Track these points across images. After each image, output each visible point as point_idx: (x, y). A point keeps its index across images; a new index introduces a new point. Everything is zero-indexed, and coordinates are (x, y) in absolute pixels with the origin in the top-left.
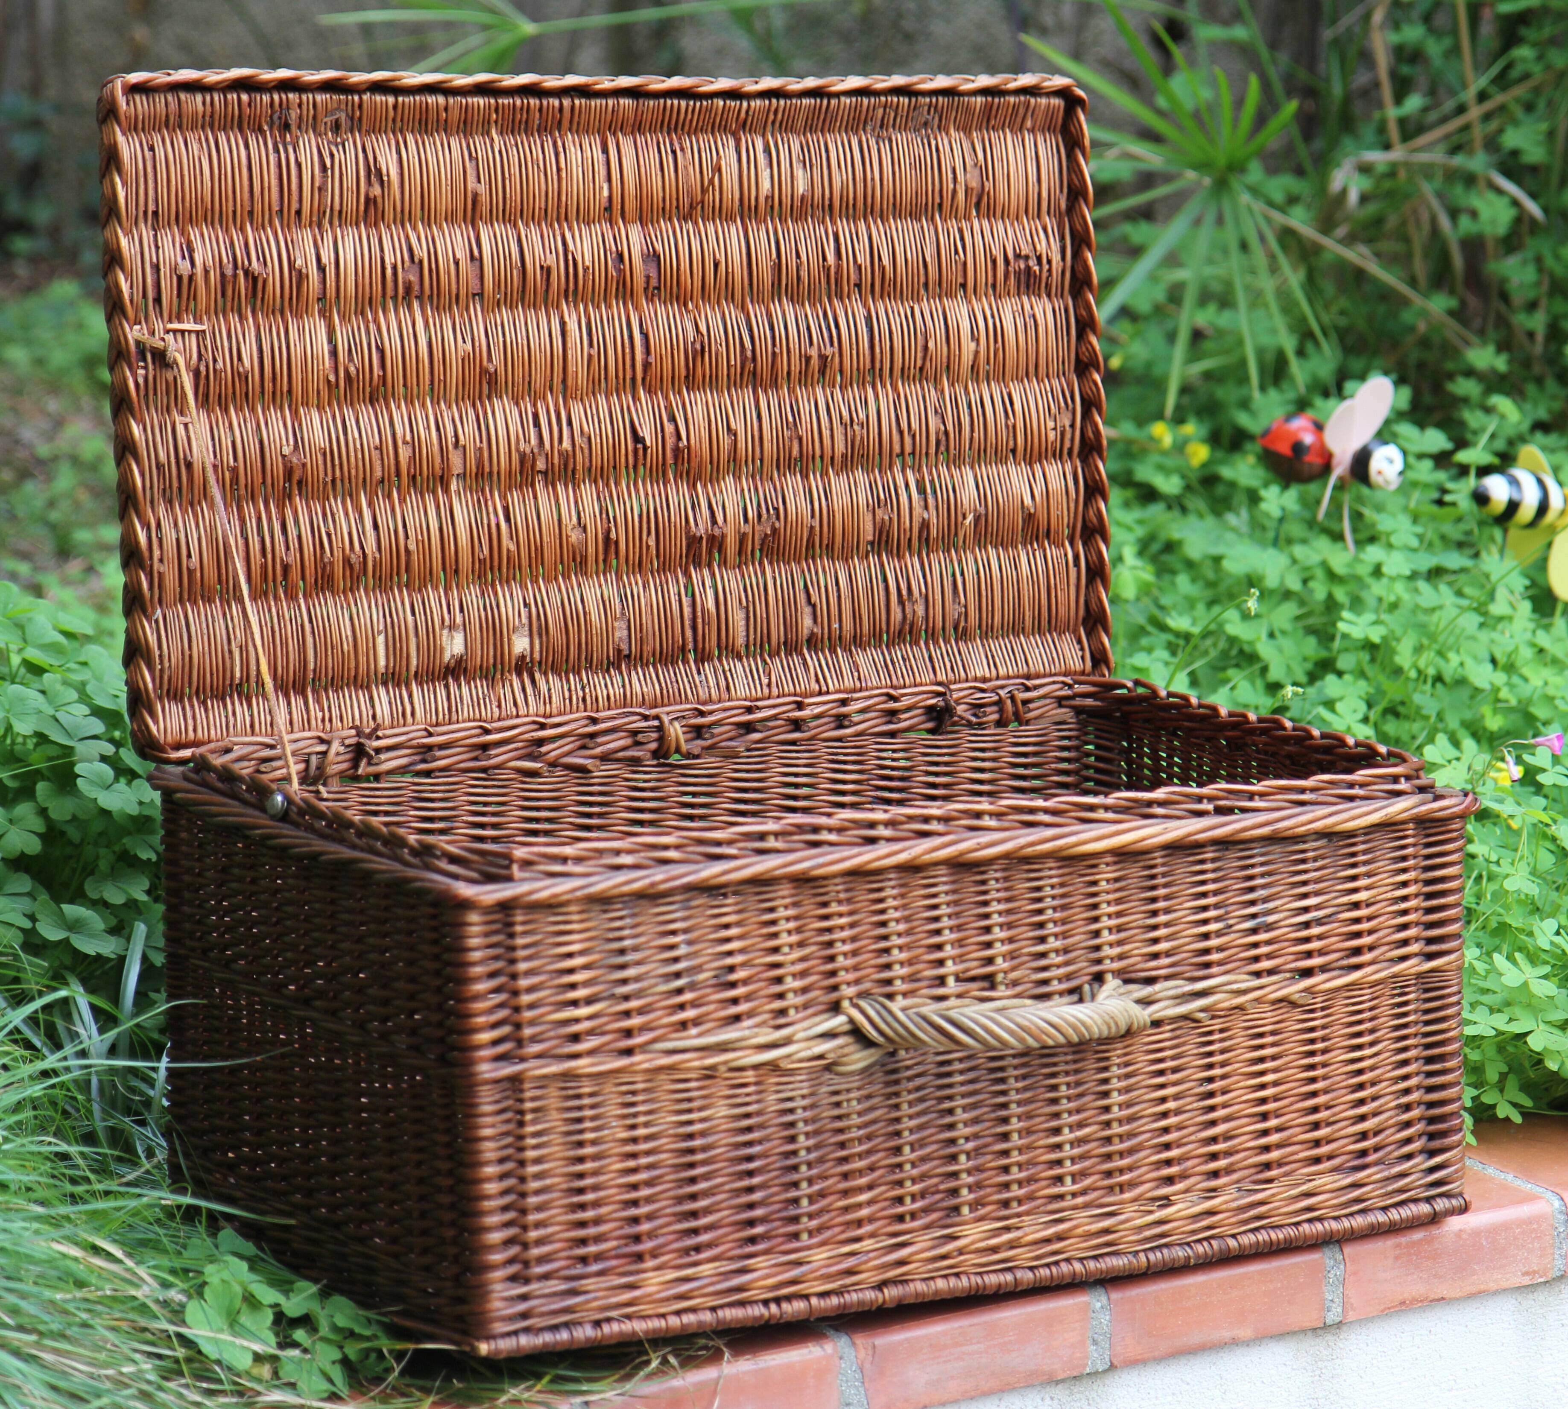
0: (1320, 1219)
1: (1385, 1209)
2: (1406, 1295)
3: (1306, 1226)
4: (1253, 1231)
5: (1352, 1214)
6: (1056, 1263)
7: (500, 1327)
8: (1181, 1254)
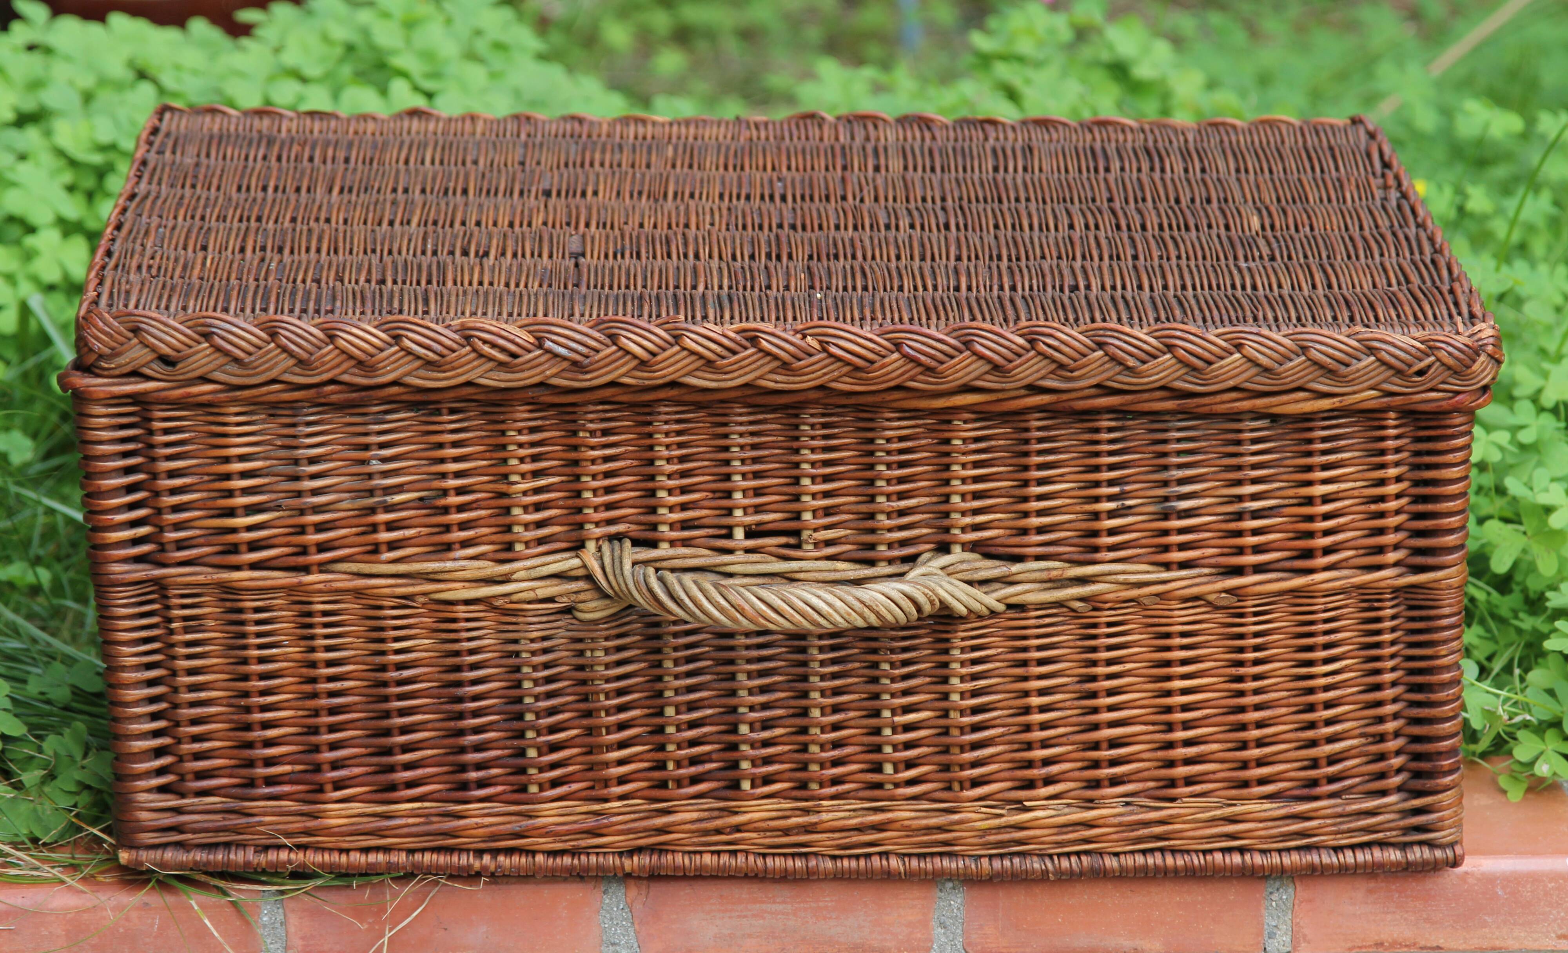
0: (1242, 850)
1: (1337, 849)
2: (1384, 937)
3: (1218, 856)
4: (1144, 852)
5: (1288, 850)
6: (868, 856)
7: (148, 838)
8: (1036, 866)
